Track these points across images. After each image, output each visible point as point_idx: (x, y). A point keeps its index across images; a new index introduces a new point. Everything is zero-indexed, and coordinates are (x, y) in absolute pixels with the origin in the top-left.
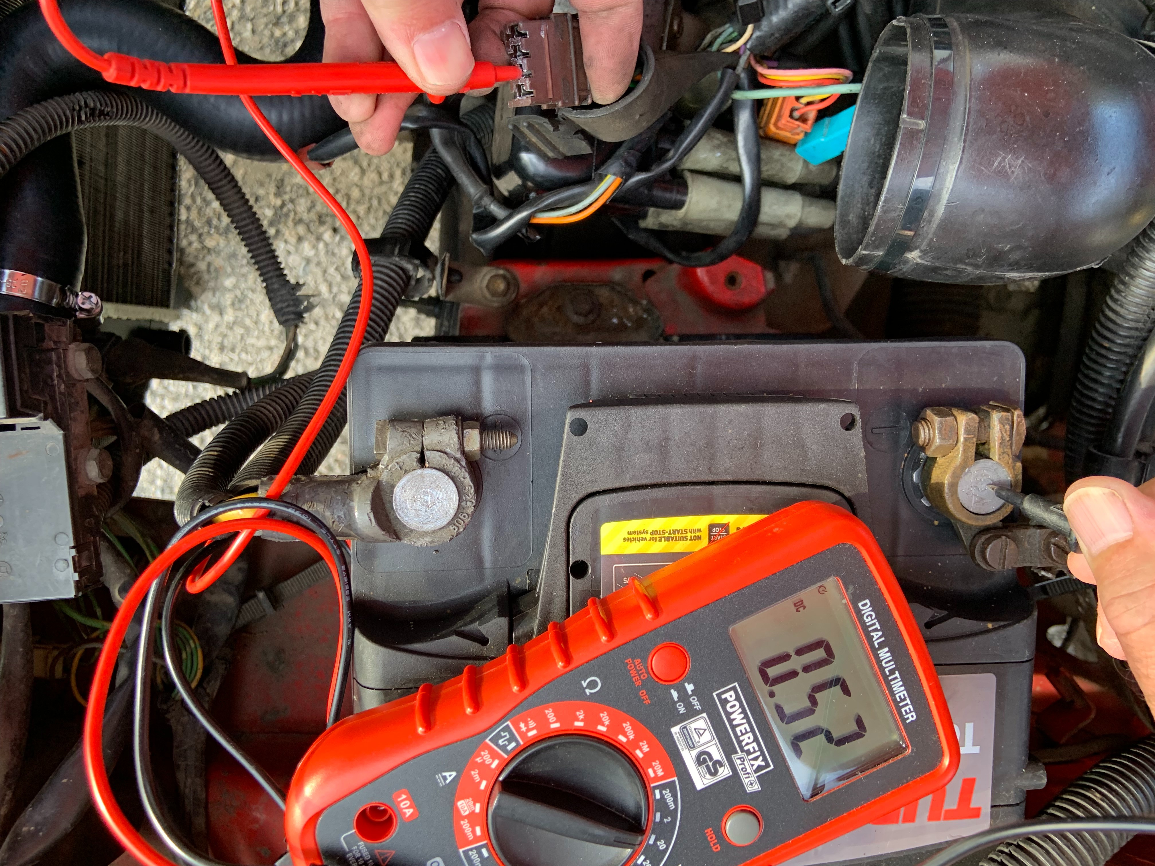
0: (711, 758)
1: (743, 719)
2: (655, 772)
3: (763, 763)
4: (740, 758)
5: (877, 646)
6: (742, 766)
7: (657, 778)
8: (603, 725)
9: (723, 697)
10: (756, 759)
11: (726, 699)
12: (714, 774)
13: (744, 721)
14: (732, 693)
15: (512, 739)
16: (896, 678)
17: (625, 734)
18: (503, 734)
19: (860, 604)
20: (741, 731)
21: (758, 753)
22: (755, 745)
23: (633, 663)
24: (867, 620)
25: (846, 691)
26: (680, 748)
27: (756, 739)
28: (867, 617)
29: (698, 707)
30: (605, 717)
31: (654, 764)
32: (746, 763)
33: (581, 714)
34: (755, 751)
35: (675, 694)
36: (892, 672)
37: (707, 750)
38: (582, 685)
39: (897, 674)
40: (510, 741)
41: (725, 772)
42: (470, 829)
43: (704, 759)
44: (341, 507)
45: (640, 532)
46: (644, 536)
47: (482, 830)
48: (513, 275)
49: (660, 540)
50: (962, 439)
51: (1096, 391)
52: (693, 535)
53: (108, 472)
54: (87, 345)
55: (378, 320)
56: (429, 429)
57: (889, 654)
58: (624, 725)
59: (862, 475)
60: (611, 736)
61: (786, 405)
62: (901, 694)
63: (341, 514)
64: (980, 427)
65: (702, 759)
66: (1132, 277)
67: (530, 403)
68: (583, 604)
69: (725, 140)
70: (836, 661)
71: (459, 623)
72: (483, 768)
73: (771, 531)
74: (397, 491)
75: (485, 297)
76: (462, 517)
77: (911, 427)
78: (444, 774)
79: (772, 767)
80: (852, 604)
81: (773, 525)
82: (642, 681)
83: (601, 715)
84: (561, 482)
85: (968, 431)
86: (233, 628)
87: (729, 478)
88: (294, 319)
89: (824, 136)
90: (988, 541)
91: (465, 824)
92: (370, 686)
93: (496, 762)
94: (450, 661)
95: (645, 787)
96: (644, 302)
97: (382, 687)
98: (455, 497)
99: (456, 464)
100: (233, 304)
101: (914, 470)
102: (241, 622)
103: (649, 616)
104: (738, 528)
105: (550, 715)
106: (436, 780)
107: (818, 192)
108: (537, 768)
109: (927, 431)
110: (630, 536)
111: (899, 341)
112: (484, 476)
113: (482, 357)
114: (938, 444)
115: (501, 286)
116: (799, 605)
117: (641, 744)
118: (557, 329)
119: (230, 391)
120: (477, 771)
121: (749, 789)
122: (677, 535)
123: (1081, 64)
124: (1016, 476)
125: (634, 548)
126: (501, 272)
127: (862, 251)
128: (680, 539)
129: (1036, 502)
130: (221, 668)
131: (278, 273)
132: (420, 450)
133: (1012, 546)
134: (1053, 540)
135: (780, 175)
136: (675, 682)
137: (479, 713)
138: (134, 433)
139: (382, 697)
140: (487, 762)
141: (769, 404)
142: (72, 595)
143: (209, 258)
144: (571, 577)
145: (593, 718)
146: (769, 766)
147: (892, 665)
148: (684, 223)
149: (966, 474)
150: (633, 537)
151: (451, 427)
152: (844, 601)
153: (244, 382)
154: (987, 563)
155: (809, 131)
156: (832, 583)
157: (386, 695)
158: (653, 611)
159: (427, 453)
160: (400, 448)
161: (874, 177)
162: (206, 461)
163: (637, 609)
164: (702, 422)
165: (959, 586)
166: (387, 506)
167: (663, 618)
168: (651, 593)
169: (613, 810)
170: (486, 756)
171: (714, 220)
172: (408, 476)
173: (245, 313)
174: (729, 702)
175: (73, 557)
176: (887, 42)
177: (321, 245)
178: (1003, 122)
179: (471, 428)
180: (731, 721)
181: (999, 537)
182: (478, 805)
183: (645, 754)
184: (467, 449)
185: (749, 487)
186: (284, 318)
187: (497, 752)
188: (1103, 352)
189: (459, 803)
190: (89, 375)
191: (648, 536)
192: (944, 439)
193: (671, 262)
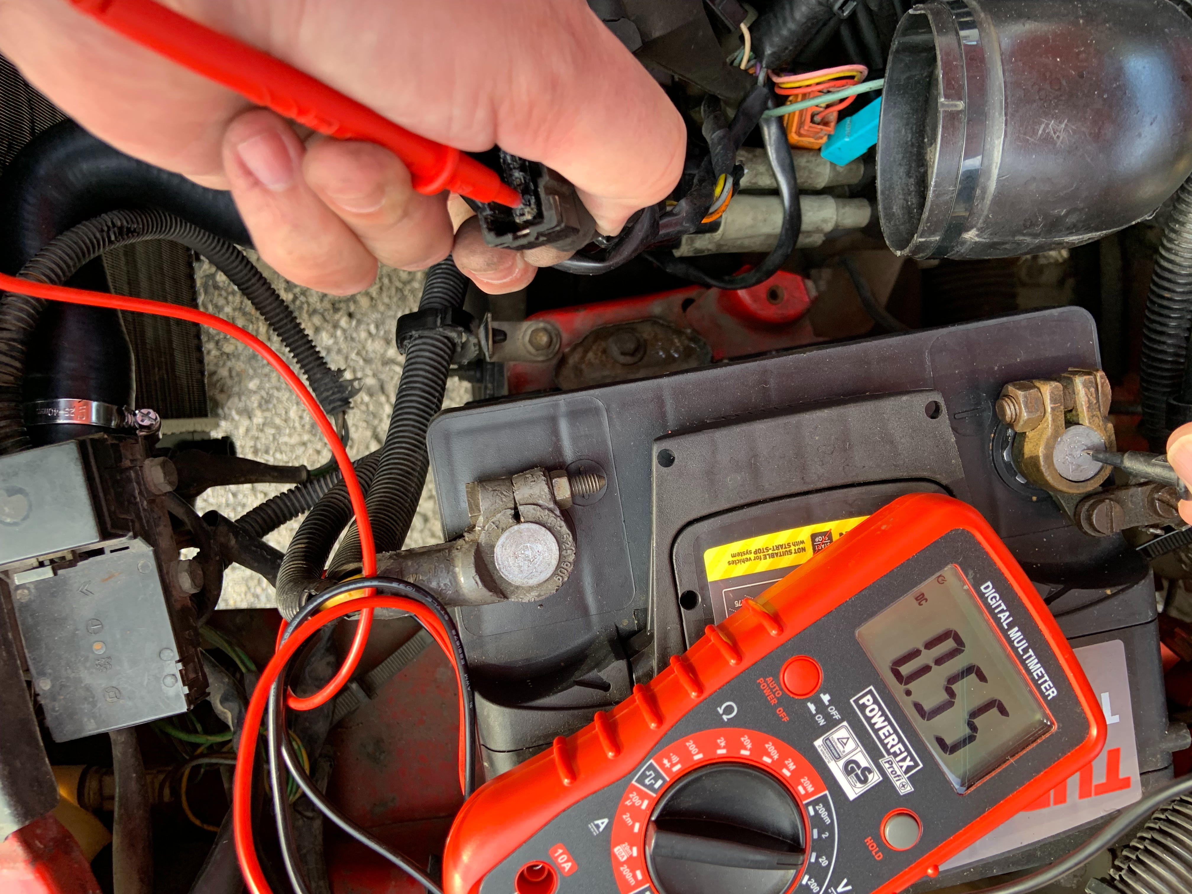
0: (859, 766)
1: (884, 721)
2: (805, 788)
3: (912, 763)
4: (888, 762)
5: (1006, 627)
6: (891, 769)
7: (808, 795)
8: (746, 749)
9: (861, 702)
10: (904, 760)
11: (864, 704)
12: (865, 781)
13: (886, 723)
14: (869, 697)
15: (658, 776)
16: (1030, 656)
17: (769, 755)
18: (648, 773)
19: (982, 588)
20: (884, 734)
21: (905, 754)
22: (900, 745)
23: (765, 681)
24: (992, 603)
25: (982, 677)
26: (826, 761)
27: (900, 740)
28: (991, 599)
29: (837, 716)
30: (746, 741)
31: (802, 780)
32: (894, 765)
33: (722, 742)
34: (901, 753)
35: (812, 707)
36: (1025, 651)
37: (853, 758)
38: (718, 712)
39: (1031, 652)
40: (656, 779)
41: (875, 778)
42: (631, 874)
43: (852, 768)
44: (446, 575)
45: (742, 554)
46: (748, 556)
47: (643, 874)
48: (553, 326)
49: (765, 558)
50: (1049, 410)
51: (1164, 343)
52: (797, 547)
53: (200, 581)
54: (161, 459)
55: (432, 391)
56: (519, 484)
57: (1019, 633)
58: (767, 746)
59: (956, 461)
60: (755, 759)
61: (869, 403)
62: (1038, 672)
63: (447, 581)
64: (1064, 394)
65: (850, 768)
66: (1183, 224)
67: (610, 443)
68: (699, 634)
69: (750, 156)
70: (967, 649)
71: (577, 674)
72: (634, 811)
73: (879, 528)
74: (498, 550)
75: (530, 353)
76: (565, 566)
77: (994, 407)
78: (596, 822)
79: (921, 766)
80: (975, 588)
81: (880, 523)
82: (778, 699)
83: (742, 739)
84: (657, 515)
85: (1053, 400)
86: (331, 724)
87: (824, 485)
88: (340, 406)
89: (849, 135)
90: (1092, 507)
91: (625, 870)
92: (502, 749)
93: (646, 802)
94: (576, 712)
95: (797, 805)
96: (689, 331)
97: (513, 749)
98: (555, 547)
99: (551, 514)
100: (260, 406)
101: (1003, 449)
102: (337, 718)
103: (774, 633)
104: (841, 534)
105: (692, 746)
106: (590, 830)
107: (848, 194)
108: (687, 802)
109: (1012, 407)
110: (734, 559)
111: (967, 323)
112: (576, 523)
113: (556, 406)
114: (1026, 418)
115: (544, 339)
116: (921, 598)
117: (786, 762)
118: (606, 373)
119: (292, 486)
120: (628, 815)
121: (902, 792)
122: (781, 550)
123: (1106, 21)
124: (1109, 437)
125: (740, 570)
126: (541, 325)
127: (917, 239)
128: (784, 554)
129: (1136, 459)
130: (326, 767)
131: (318, 362)
132: (513, 506)
133: (1117, 508)
134: (1156, 496)
135: (810, 181)
136: (811, 695)
137: (622, 755)
138: (212, 541)
139: (515, 758)
140: (637, 804)
141: (852, 405)
142: (184, 709)
143: (229, 364)
144: (682, 609)
145: (734, 744)
146: (918, 765)
147: (1024, 644)
148: (719, 246)
149: (1059, 443)
150: (737, 559)
151: (540, 479)
152: (966, 587)
153: (304, 475)
154: (1095, 530)
155: (832, 133)
156: (949, 571)
157: (518, 756)
158: (776, 626)
159: (521, 508)
160: (493, 507)
161: (911, 167)
162: (296, 554)
163: (760, 629)
164: (788, 433)
165: (1069, 559)
166: (490, 567)
167: (788, 633)
168: (769, 610)
169: (770, 834)
170: (635, 798)
171: (751, 237)
172: (506, 534)
173: (274, 412)
174: (867, 706)
175: (180, 671)
176: (904, 34)
177: (339, 333)
178: (1040, 90)
179: (559, 477)
180: (872, 726)
181: (1103, 501)
182: (635, 849)
183: (793, 772)
184: (558, 498)
185: (845, 490)
186: (332, 406)
187: (646, 793)
188: (1165, 303)
189: (617, 850)
190: (169, 488)
191: (752, 556)
192: (1031, 412)
193: (709, 287)
